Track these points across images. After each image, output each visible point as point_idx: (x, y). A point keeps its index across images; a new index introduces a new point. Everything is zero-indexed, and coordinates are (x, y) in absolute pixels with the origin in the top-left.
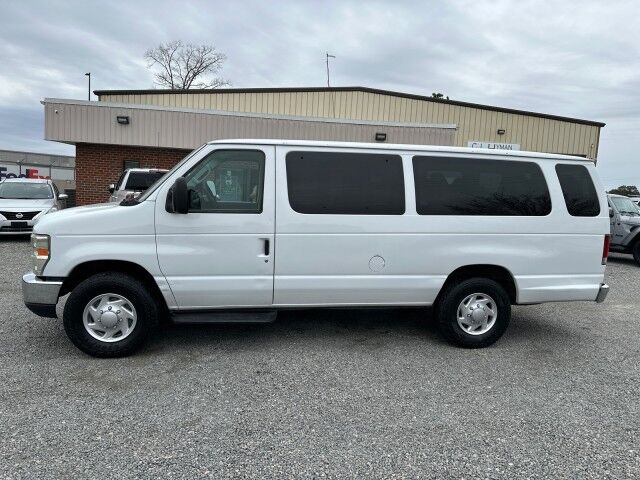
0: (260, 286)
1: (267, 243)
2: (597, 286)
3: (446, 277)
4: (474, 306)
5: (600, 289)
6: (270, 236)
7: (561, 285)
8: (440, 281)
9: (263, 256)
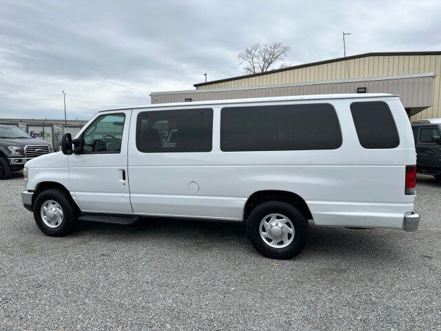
0: (123, 200)
1: (124, 172)
2: (402, 216)
3: (246, 199)
4: (274, 224)
5: (405, 219)
6: (125, 168)
7: (354, 211)
8: (242, 202)
9: (122, 181)
